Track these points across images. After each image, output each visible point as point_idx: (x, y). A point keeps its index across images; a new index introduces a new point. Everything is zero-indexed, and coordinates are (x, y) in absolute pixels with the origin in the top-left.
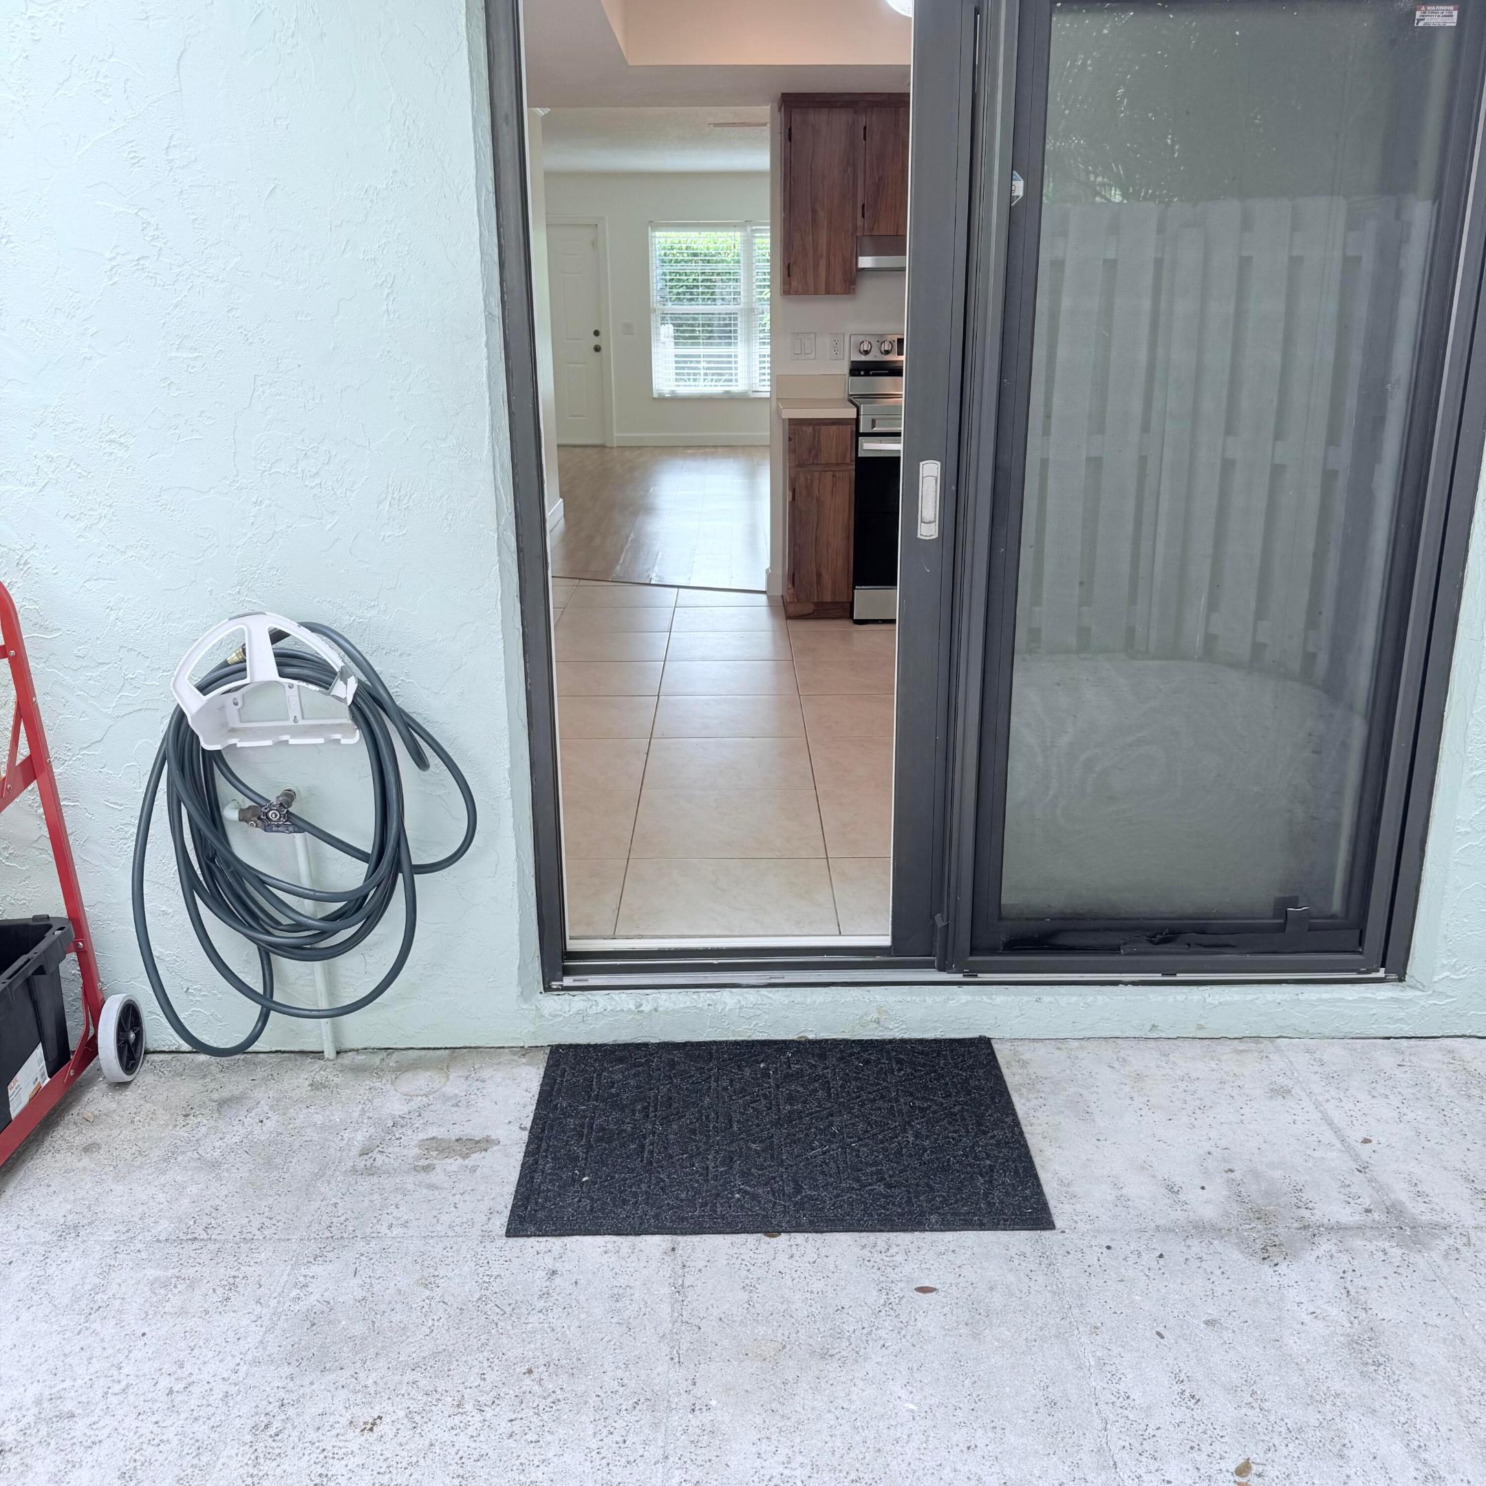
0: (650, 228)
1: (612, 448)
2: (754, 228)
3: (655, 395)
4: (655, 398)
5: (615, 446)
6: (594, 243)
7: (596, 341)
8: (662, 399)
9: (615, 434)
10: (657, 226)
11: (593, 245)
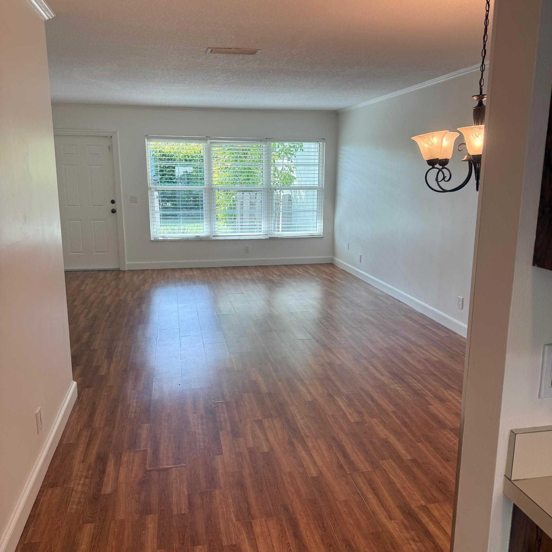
0: (146, 139)
1: (124, 272)
2: (211, 141)
3: (152, 239)
4: (152, 241)
5: (127, 270)
6: (110, 148)
7: (113, 206)
8: (157, 241)
9: (127, 263)
10: (150, 138)
11: (109, 148)
